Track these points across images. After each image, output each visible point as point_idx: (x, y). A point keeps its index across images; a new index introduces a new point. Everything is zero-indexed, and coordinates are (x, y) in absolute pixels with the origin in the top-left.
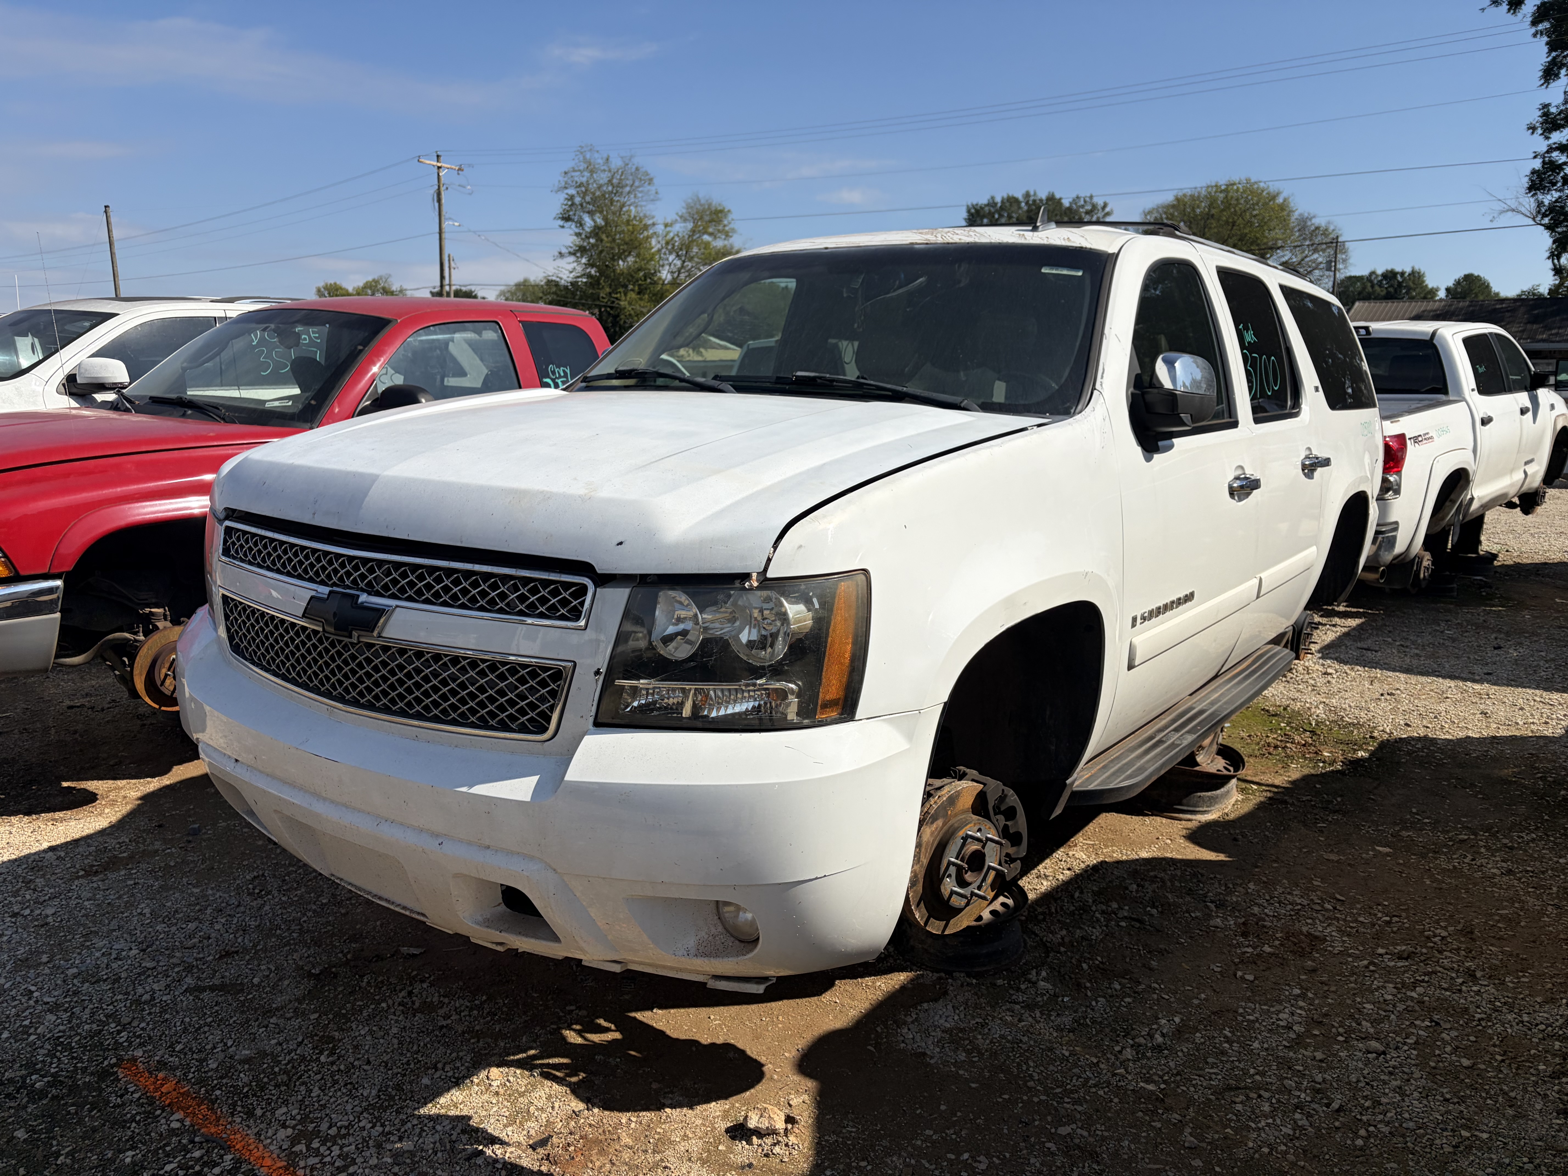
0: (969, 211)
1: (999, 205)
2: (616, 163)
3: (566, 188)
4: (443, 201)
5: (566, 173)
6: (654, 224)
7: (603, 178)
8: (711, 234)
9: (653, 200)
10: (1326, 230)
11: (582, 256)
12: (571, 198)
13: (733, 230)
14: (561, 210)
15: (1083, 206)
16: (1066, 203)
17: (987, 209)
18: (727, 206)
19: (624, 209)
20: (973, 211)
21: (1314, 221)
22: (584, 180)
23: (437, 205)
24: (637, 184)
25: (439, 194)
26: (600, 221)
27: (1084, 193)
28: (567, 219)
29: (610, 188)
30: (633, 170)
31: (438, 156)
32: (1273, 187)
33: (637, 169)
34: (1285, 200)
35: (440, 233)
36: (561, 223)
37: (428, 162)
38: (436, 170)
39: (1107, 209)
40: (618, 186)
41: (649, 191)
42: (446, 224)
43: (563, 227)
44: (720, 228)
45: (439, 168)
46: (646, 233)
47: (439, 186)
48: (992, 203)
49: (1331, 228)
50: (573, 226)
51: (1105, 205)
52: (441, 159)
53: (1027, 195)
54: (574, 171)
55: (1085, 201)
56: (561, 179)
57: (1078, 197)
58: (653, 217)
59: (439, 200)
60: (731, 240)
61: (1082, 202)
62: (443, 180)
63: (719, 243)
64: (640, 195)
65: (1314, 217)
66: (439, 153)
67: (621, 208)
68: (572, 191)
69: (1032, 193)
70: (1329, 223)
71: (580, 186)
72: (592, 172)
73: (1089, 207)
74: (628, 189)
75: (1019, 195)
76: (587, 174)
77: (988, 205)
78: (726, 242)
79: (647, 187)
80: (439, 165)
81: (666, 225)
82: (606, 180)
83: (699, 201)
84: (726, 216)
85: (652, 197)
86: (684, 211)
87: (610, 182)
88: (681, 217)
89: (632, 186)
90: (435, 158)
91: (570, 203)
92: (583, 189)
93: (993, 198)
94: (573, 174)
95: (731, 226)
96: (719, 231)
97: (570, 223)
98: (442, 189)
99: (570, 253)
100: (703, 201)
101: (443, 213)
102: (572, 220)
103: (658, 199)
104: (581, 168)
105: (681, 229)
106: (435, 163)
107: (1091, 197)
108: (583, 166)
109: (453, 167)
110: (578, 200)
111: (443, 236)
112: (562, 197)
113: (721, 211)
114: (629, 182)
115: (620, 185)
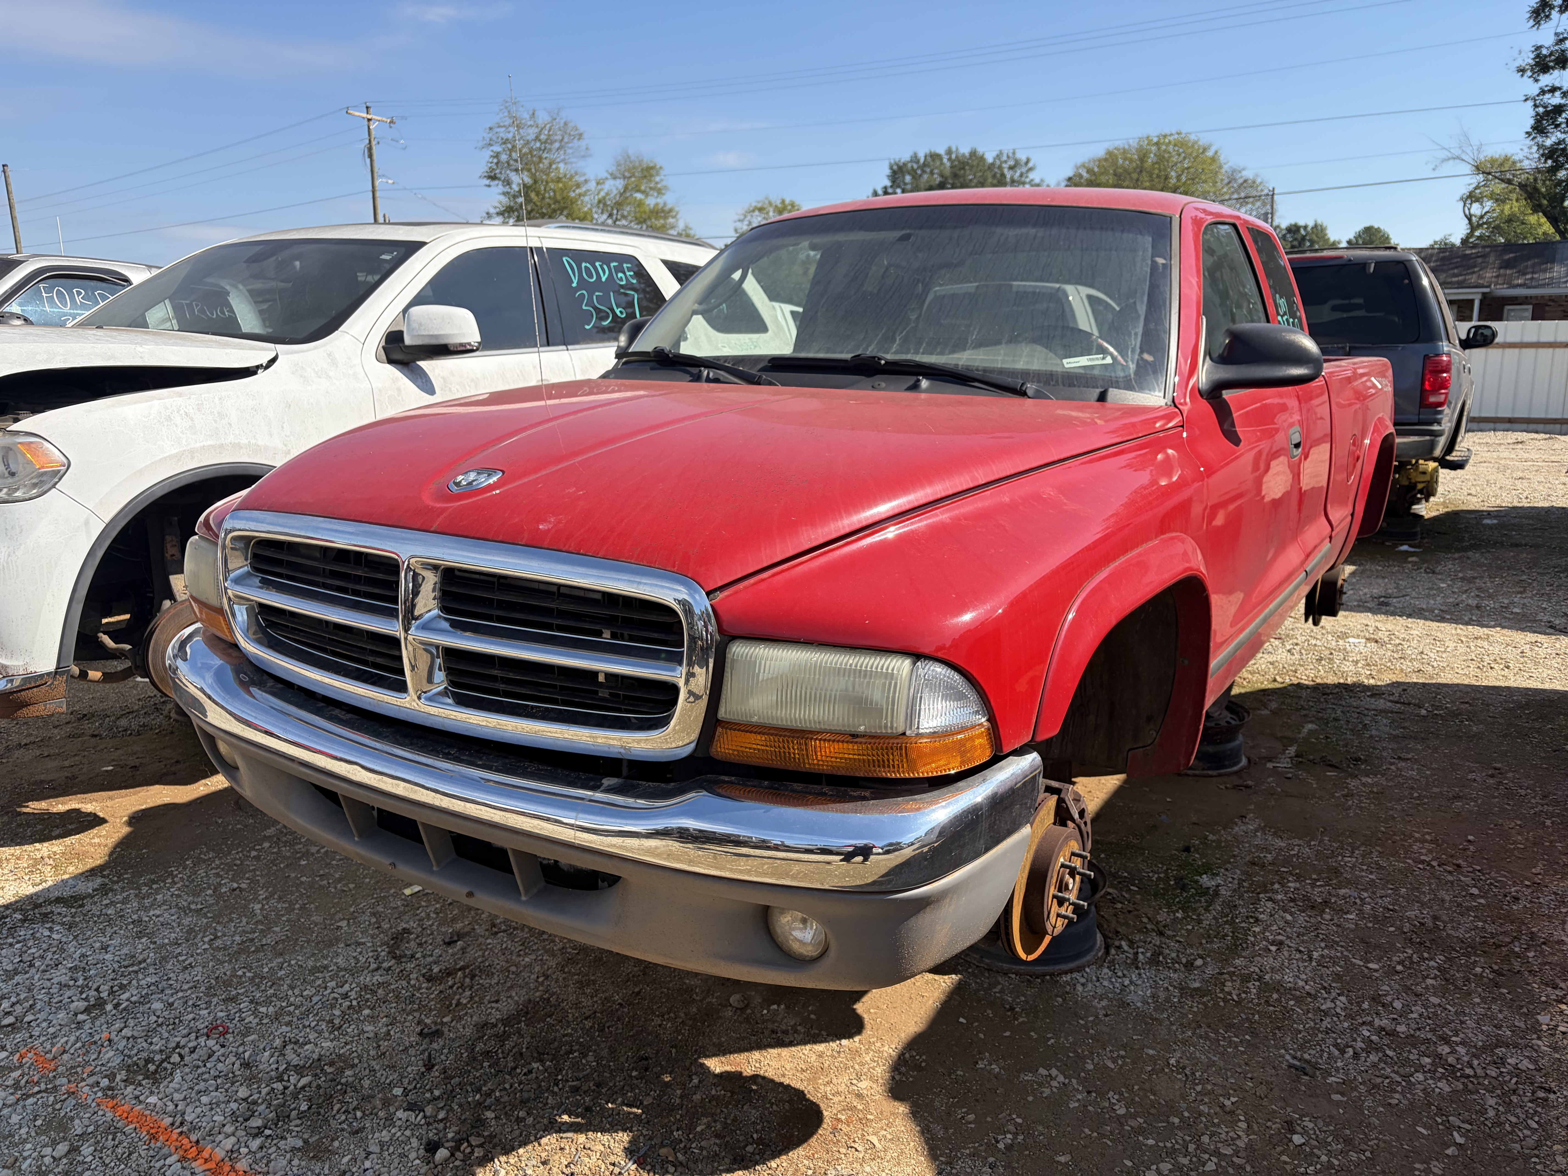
0: (891, 168)
1: (922, 161)
2: (543, 118)
3: (490, 145)
4: (375, 157)
5: (491, 129)
6: (586, 181)
7: (531, 133)
8: (643, 192)
9: (584, 157)
10: (1254, 182)
11: (509, 217)
12: (497, 155)
13: (666, 188)
14: (486, 169)
15: (1006, 162)
16: (990, 158)
17: (909, 165)
18: (659, 162)
19: (554, 166)
20: (895, 167)
21: (1244, 173)
22: (510, 136)
23: (368, 161)
24: (566, 140)
25: (370, 149)
26: (528, 180)
27: (1007, 149)
28: (493, 178)
29: (538, 144)
30: (562, 125)
32: (1204, 139)
33: (566, 124)
34: (1216, 152)
35: (374, 192)
36: (487, 182)
37: (357, 114)
38: (366, 123)
40: (545, 142)
41: (579, 147)
42: (378, 182)
43: (489, 186)
44: (652, 185)
45: (369, 120)
46: (578, 191)
48: (915, 159)
49: (1259, 181)
50: (500, 186)
52: (371, 110)
53: (949, 152)
54: (500, 127)
55: (1008, 157)
56: (486, 135)
57: (1001, 153)
58: (584, 175)
59: (371, 156)
60: (665, 197)
61: (1005, 158)
62: (373, 133)
63: (651, 202)
64: (570, 151)
65: (1244, 169)
67: (551, 165)
68: (497, 148)
69: (954, 149)
70: (1257, 175)
71: (504, 143)
72: (518, 127)
73: (1012, 163)
74: (557, 145)
75: (941, 151)
76: (513, 130)
77: (911, 161)
78: (659, 200)
79: (576, 143)
80: (369, 117)
81: (598, 183)
82: (533, 137)
83: (629, 157)
84: (658, 174)
85: (582, 153)
86: (614, 168)
87: (537, 138)
88: (611, 174)
89: (562, 140)
91: (495, 161)
92: (510, 146)
93: (915, 155)
94: (498, 130)
95: (664, 183)
96: (651, 188)
97: (496, 182)
98: (374, 143)
99: (498, 214)
100: (633, 158)
101: (376, 170)
102: (499, 179)
103: (590, 156)
104: (507, 123)
105: (614, 187)
106: (365, 115)
108: (508, 122)
110: (504, 157)
111: (378, 194)
112: (487, 154)
113: (652, 168)
114: (559, 137)
115: (549, 141)
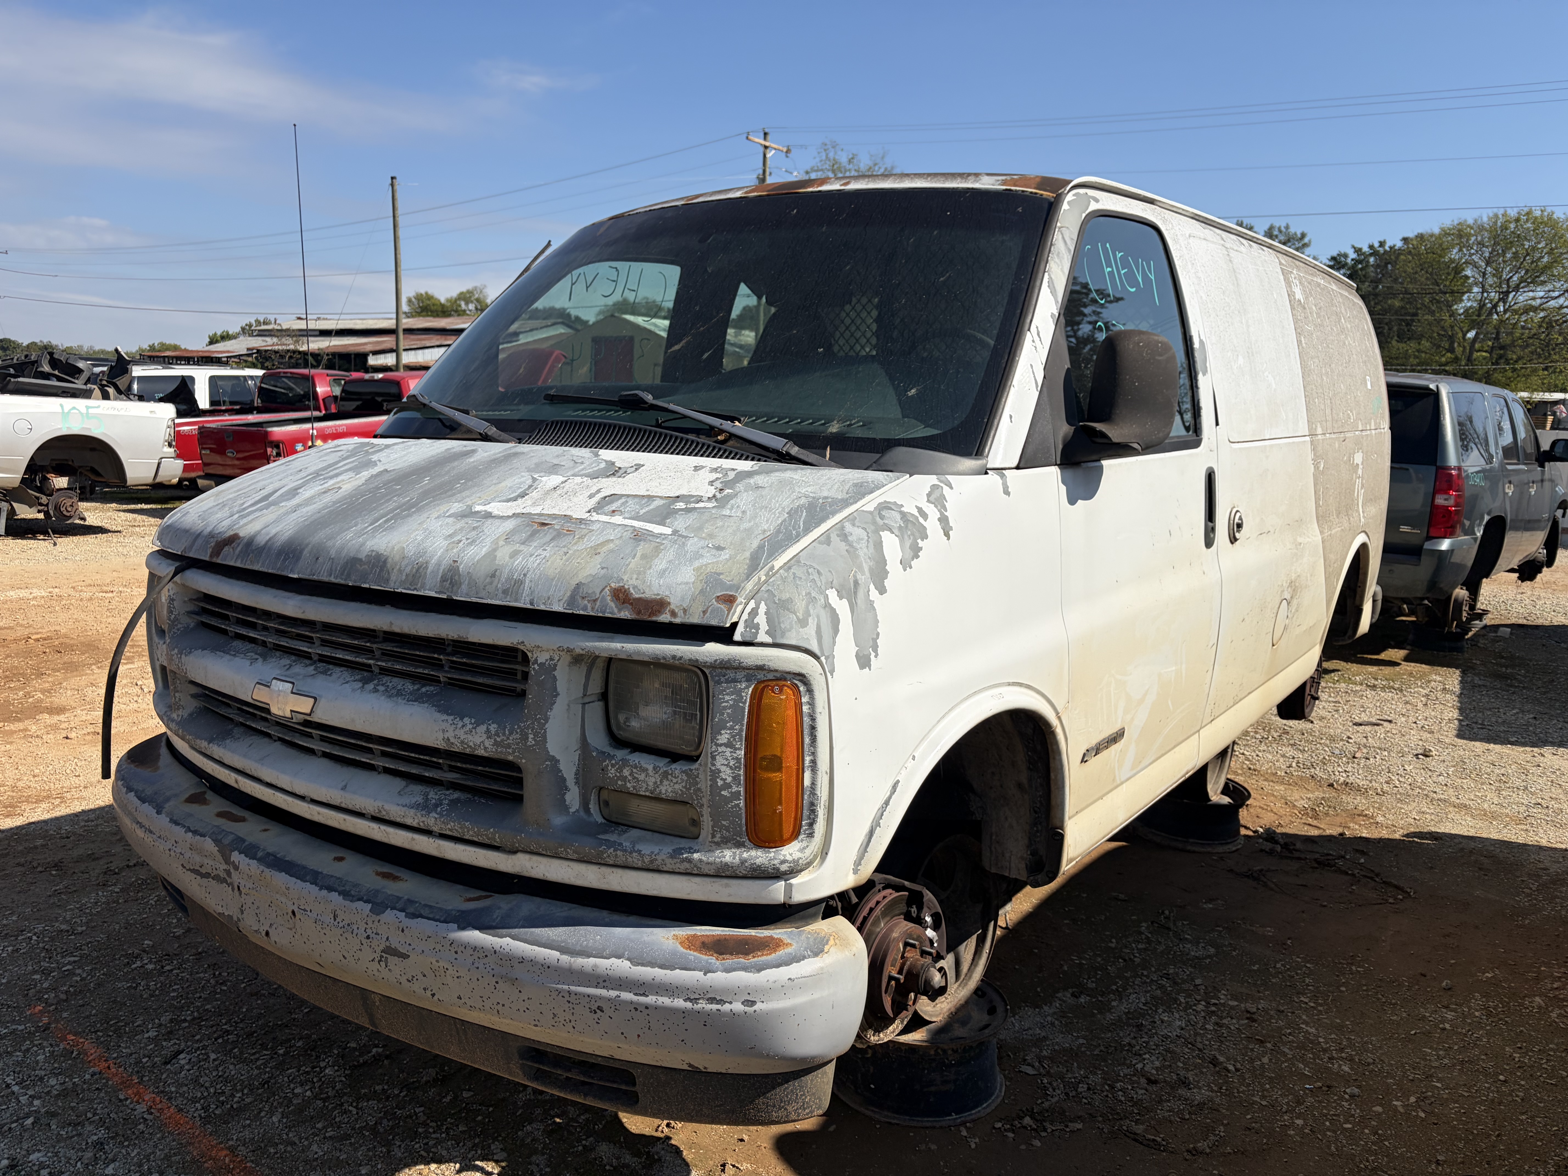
31: (765, 134)
39: (1306, 240)
47: (764, 171)
51: (1303, 236)
66: (766, 130)
90: (762, 135)
107: (1287, 227)
109: (781, 148)
